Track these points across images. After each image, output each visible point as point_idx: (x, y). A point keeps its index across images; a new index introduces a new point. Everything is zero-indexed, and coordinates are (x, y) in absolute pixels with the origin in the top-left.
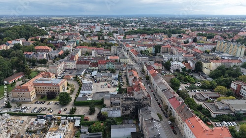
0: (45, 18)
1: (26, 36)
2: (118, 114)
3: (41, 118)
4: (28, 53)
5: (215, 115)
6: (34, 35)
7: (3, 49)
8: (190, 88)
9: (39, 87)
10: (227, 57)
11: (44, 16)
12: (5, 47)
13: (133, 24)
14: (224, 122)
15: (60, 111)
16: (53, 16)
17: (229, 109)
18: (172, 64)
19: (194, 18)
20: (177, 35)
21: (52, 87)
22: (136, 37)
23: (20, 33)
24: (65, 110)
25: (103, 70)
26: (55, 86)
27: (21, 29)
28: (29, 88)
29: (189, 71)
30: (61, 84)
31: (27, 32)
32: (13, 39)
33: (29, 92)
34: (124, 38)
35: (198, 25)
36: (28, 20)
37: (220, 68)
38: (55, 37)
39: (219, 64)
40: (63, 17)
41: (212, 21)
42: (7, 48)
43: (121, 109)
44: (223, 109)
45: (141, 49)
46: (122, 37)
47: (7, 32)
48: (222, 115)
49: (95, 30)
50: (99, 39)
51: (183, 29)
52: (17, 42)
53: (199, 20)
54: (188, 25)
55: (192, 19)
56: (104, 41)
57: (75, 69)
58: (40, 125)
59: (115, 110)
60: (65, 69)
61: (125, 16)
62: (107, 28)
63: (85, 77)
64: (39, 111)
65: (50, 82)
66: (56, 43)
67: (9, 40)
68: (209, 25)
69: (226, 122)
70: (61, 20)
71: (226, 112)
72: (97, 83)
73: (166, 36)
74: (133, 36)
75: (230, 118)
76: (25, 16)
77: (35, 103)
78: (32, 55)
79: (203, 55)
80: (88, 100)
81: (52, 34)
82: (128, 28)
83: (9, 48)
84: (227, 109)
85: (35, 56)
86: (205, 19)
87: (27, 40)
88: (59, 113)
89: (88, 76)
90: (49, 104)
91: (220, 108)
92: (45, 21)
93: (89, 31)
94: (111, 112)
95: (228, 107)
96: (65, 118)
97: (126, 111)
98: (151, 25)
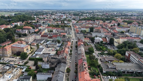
0: (40, 11)
1: (23, 20)
2: (48, 66)
3: (8, 66)
4: (18, 30)
5: (105, 71)
6: (27, 20)
7: (8, 27)
8: (101, 54)
9: (14, 48)
10: (134, 36)
11: (40, 10)
12: (10, 26)
13: (87, 14)
14: (109, 77)
15: (19, 63)
16: (45, 10)
17: (115, 69)
18: (95, 39)
19: (127, 11)
20: (109, 21)
21: (20, 49)
22: (84, 22)
23: (20, 19)
24: (22, 62)
25: (55, 41)
26: (22, 48)
27: (20, 17)
28: (7, 49)
29: (106, 44)
30: (25, 48)
31: (23, 19)
32: (15, 22)
33: (7, 51)
34: (77, 23)
35: (128, 15)
36: (30, 12)
37: (124, 43)
38: (39, 21)
39: (125, 40)
40: (50, 10)
41: (139, 13)
42: (10, 27)
43: (49, 64)
44: (111, 68)
45: (83, 29)
46: (76, 22)
47: (13, 18)
48: (109, 72)
49: (63, 18)
50: (62, 23)
51: (115, 18)
52: (16, 24)
53: (130, 12)
54: (121, 15)
55: (126, 11)
56: (64, 24)
57: (40, 40)
58: (5, 69)
59: (46, 64)
60: (35, 39)
61: (85, 9)
62: (70, 17)
63: (43, 45)
64: (9, 62)
65: (19, 46)
66: (37, 25)
67: (13, 23)
68: (135, 15)
69: (110, 76)
70: (48, 12)
71: (112, 70)
72: (47, 48)
73: (102, 22)
74: (82, 21)
75: (114, 74)
76: (30, 9)
77: (10, 57)
78: (20, 31)
79: (118, 34)
80: (36, 57)
81: (37, 19)
82: (82, 17)
83: (12, 27)
84: (114, 68)
85: (22, 31)
86: (135, 11)
87: (23, 23)
88: (18, 64)
89: (45, 44)
90: (16, 58)
91: (110, 67)
92: (39, 12)
93: (59, 18)
94: (44, 65)
95: (114, 67)
96: (19, 66)
97: (52, 65)
98: (98, 15)
